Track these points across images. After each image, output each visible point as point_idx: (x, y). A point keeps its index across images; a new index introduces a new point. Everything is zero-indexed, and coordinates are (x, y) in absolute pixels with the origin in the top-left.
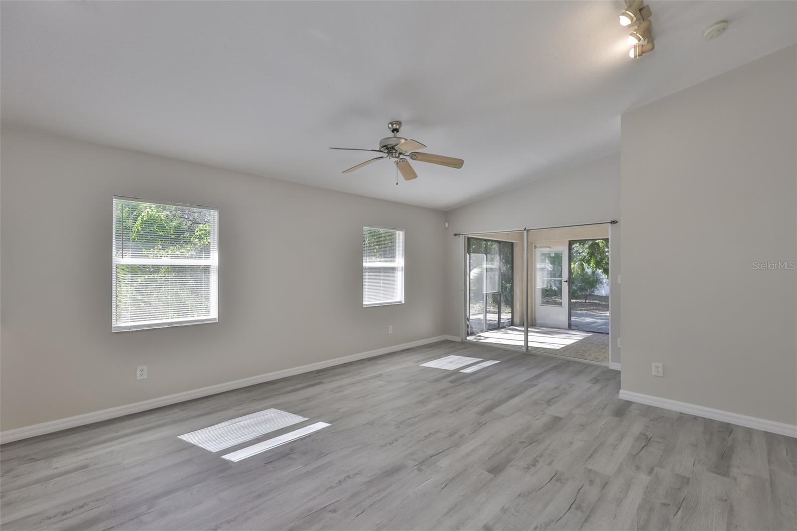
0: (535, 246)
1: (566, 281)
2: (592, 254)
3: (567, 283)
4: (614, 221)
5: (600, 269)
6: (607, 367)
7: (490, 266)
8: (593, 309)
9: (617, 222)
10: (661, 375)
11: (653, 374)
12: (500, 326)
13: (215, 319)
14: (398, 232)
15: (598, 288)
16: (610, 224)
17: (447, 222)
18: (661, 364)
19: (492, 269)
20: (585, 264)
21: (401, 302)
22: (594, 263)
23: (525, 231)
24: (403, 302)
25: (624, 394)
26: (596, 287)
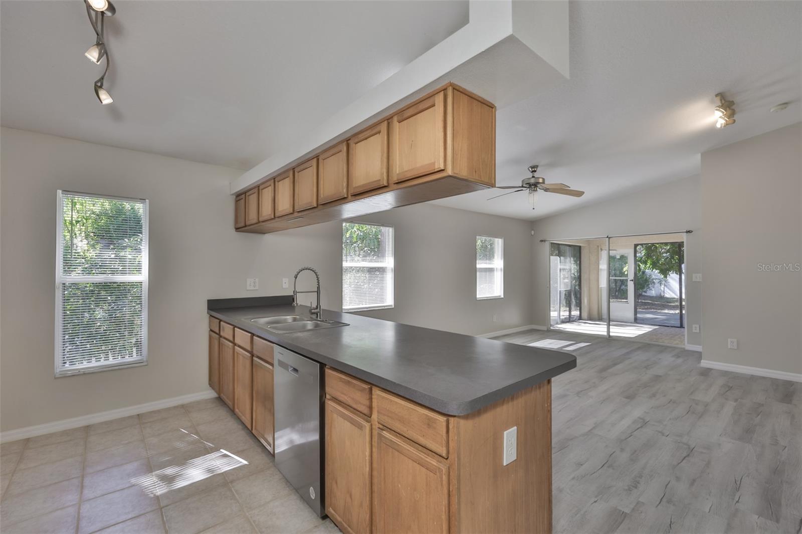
0: (601, 249)
1: (632, 280)
2: (648, 256)
3: (632, 282)
4: (689, 231)
5: (656, 269)
6: (684, 349)
7: (562, 267)
8: (647, 308)
9: (692, 232)
10: (736, 348)
11: (729, 347)
12: (571, 320)
13: (391, 306)
14: (496, 240)
15: (652, 288)
16: (685, 233)
17: (533, 230)
18: (736, 340)
19: (564, 269)
20: (641, 265)
21: (500, 296)
22: (651, 264)
23: (607, 239)
24: (502, 297)
25: (705, 363)
26: (649, 288)
